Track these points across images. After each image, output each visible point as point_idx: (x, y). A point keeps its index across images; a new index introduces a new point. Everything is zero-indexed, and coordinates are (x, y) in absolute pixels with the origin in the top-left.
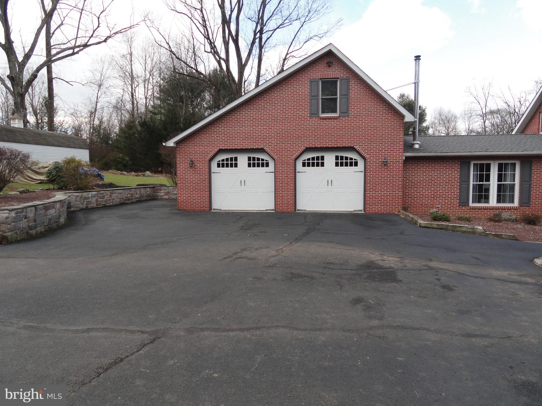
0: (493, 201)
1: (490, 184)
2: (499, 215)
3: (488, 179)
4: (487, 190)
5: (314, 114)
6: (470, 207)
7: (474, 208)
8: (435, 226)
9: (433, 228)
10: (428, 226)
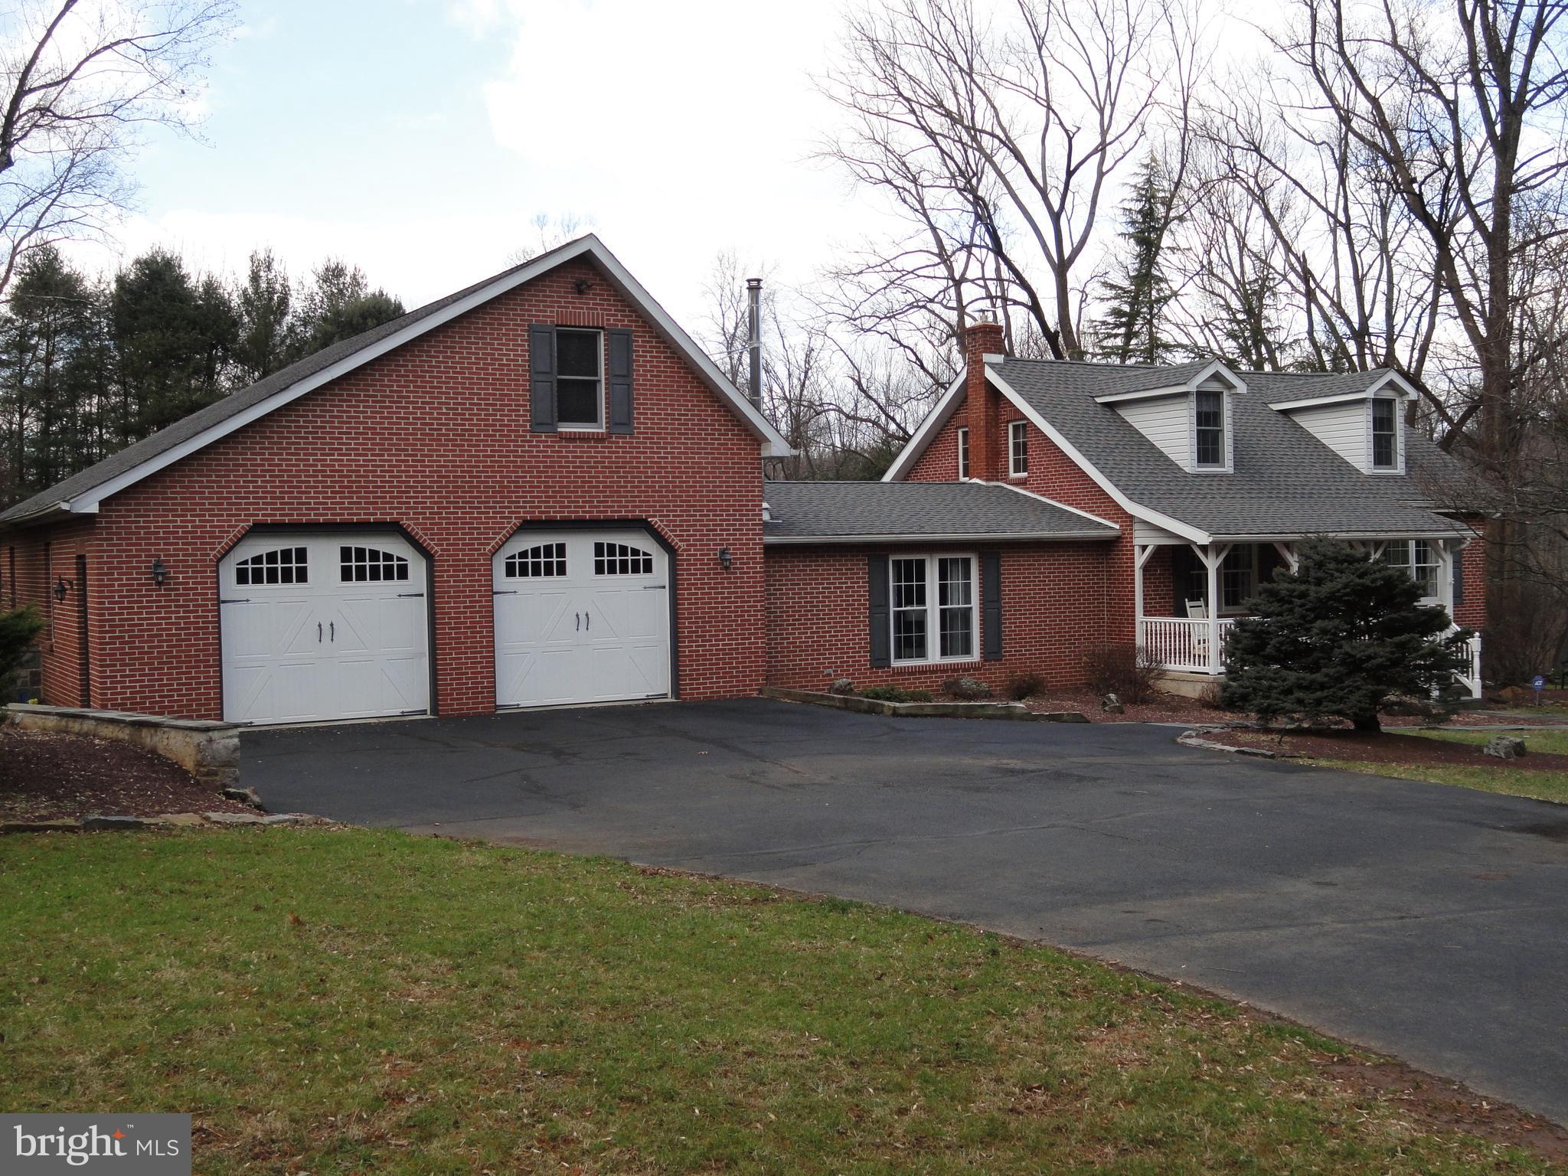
0: (934, 655)
1: (925, 610)
2: (956, 683)
3: (922, 600)
4: (921, 625)
5: (539, 425)
6: (894, 669)
7: (901, 672)
8: (928, 711)
9: (926, 716)
10: (913, 712)
